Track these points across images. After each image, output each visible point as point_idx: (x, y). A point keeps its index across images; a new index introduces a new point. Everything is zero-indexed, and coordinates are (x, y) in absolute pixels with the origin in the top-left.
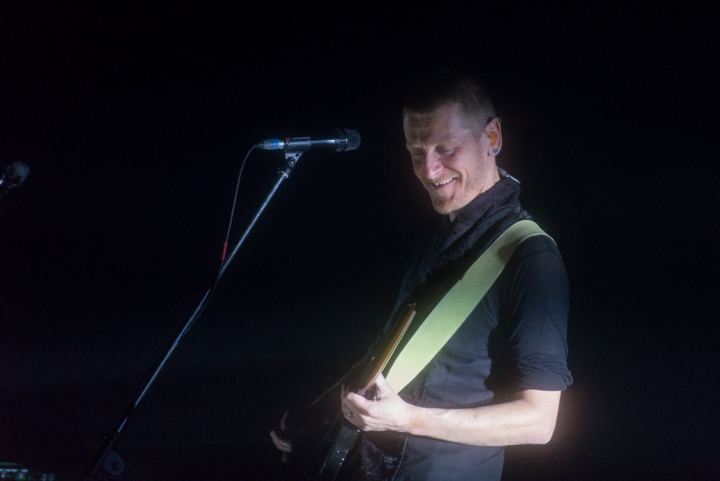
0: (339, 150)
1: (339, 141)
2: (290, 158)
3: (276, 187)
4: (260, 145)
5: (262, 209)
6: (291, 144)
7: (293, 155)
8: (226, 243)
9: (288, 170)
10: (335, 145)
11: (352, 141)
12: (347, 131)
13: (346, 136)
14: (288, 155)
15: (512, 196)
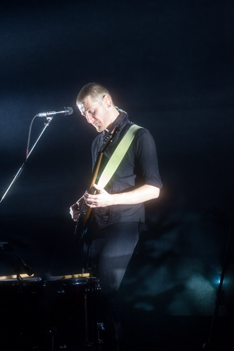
0: (66, 115)
3: (44, 129)
4: (38, 115)
6: (49, 114)
7: (50, 118)
9: (48, 123)
10: (64, 113)
11: (70, 111)
12: (68, 108)
13: (68, 109)
14: (48, 118)
15: (126, 118)
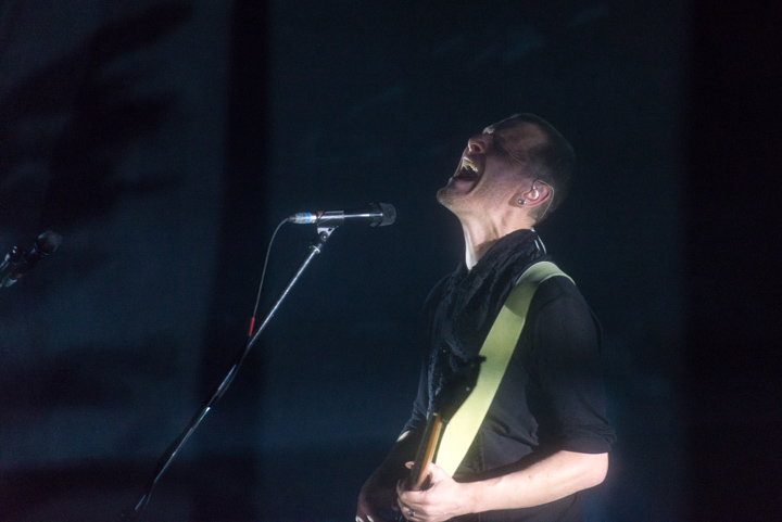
0: (373, 225)
1: (373, 215)
2: (322, 233)
3: (307, 262)
4: (292, 219)
5: (292, 284)
6: (323, 217)
7: (326, 230)
8: (253, 319)
9: (320, 245)
10: (370, 220)
11: (388, 215)
12: (383, 205)
13: (381, 210)
14: (320, 230)
